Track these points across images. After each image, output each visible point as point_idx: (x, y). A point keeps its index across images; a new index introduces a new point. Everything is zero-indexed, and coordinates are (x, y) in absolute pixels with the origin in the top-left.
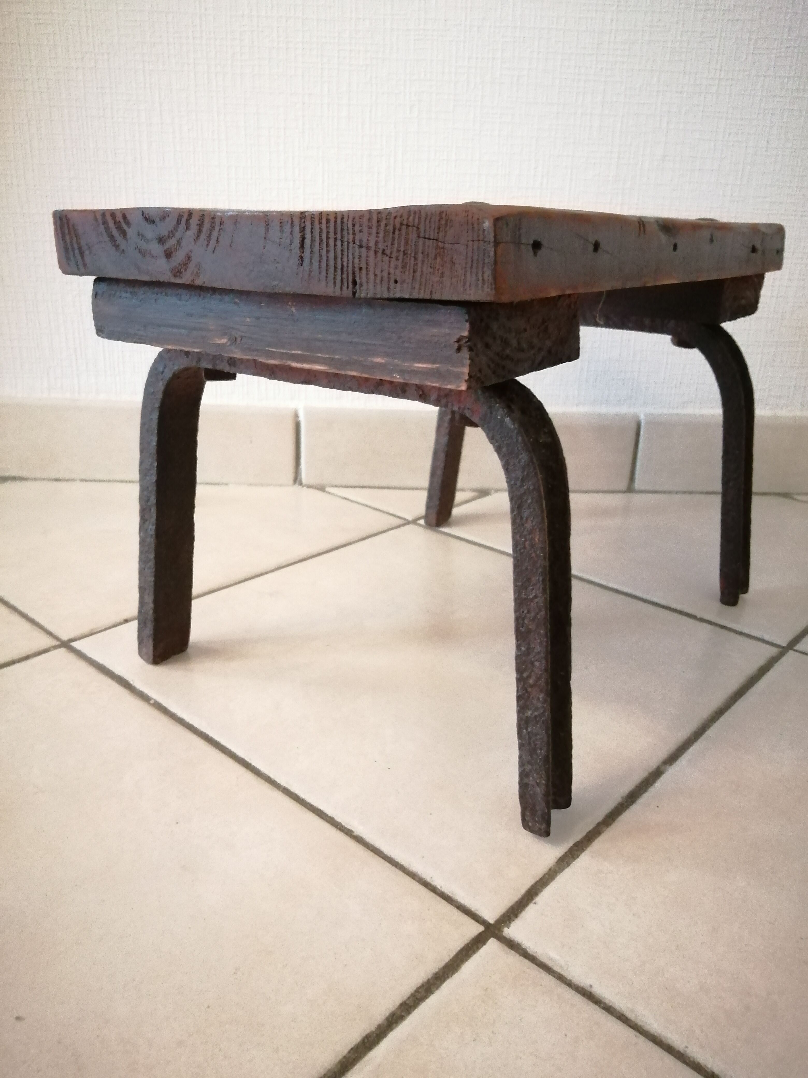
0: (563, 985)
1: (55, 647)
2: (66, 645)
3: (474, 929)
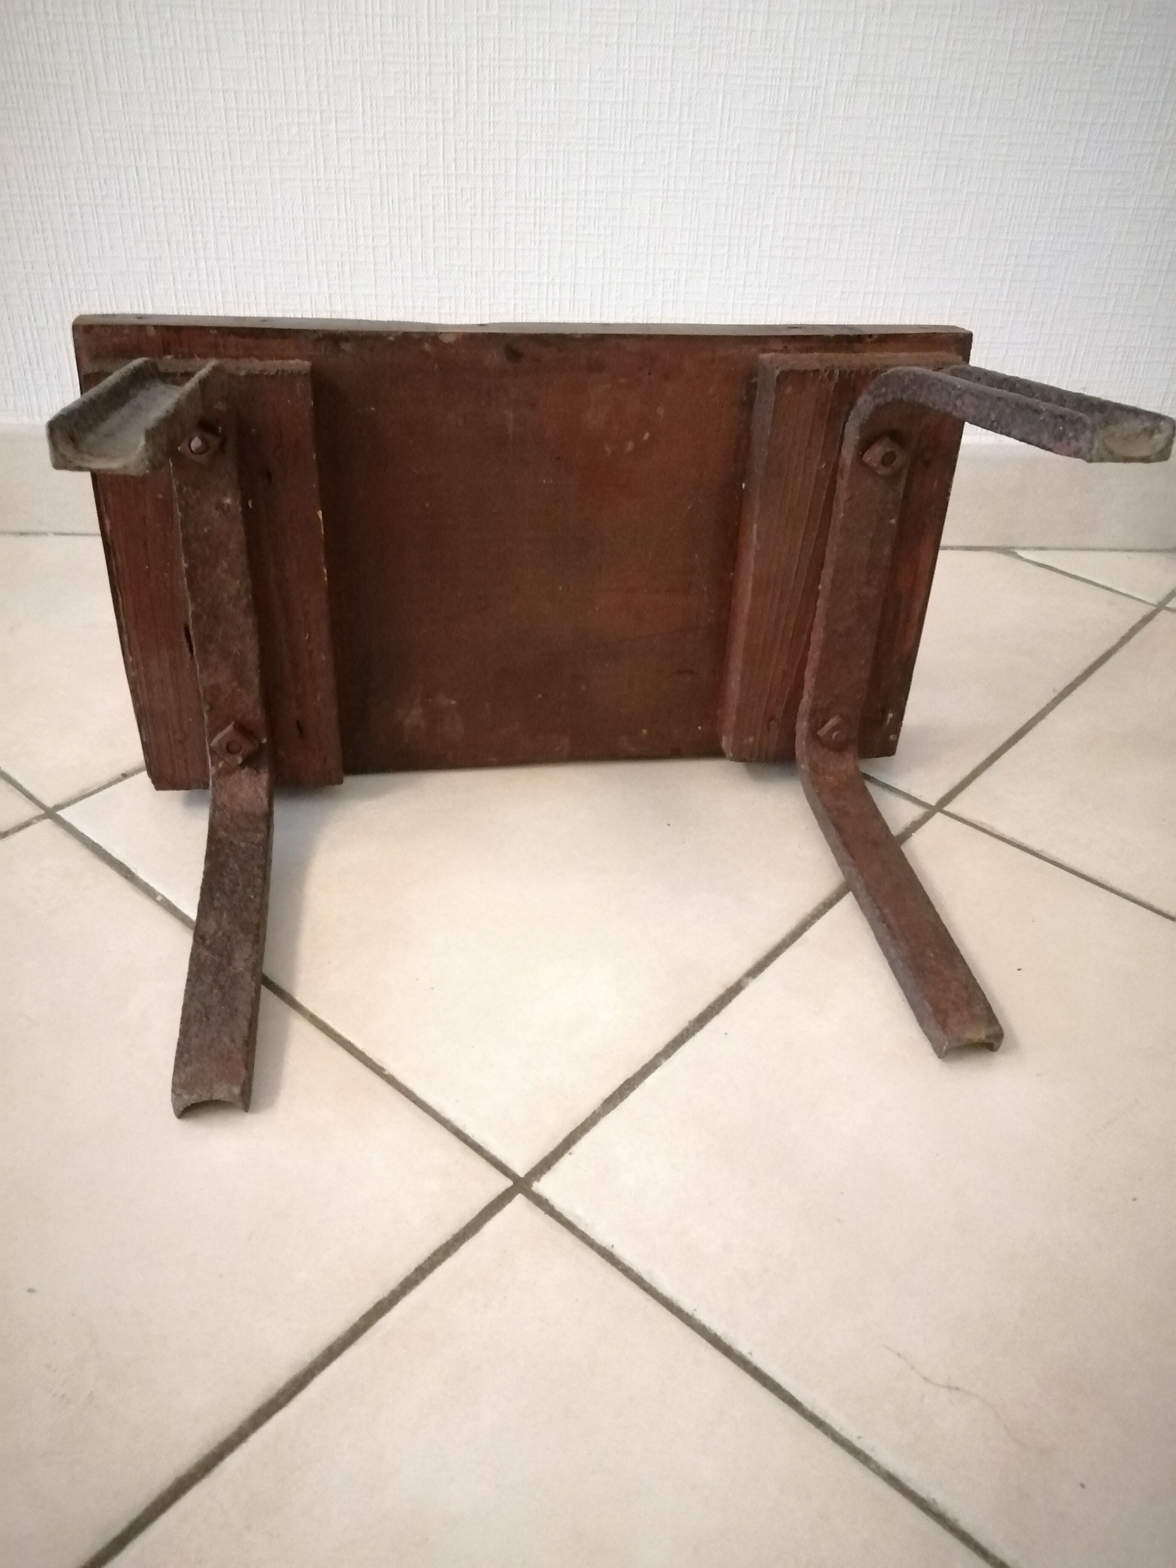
1: (39, 818)
2: (51, 814)
3: (502, 1183)
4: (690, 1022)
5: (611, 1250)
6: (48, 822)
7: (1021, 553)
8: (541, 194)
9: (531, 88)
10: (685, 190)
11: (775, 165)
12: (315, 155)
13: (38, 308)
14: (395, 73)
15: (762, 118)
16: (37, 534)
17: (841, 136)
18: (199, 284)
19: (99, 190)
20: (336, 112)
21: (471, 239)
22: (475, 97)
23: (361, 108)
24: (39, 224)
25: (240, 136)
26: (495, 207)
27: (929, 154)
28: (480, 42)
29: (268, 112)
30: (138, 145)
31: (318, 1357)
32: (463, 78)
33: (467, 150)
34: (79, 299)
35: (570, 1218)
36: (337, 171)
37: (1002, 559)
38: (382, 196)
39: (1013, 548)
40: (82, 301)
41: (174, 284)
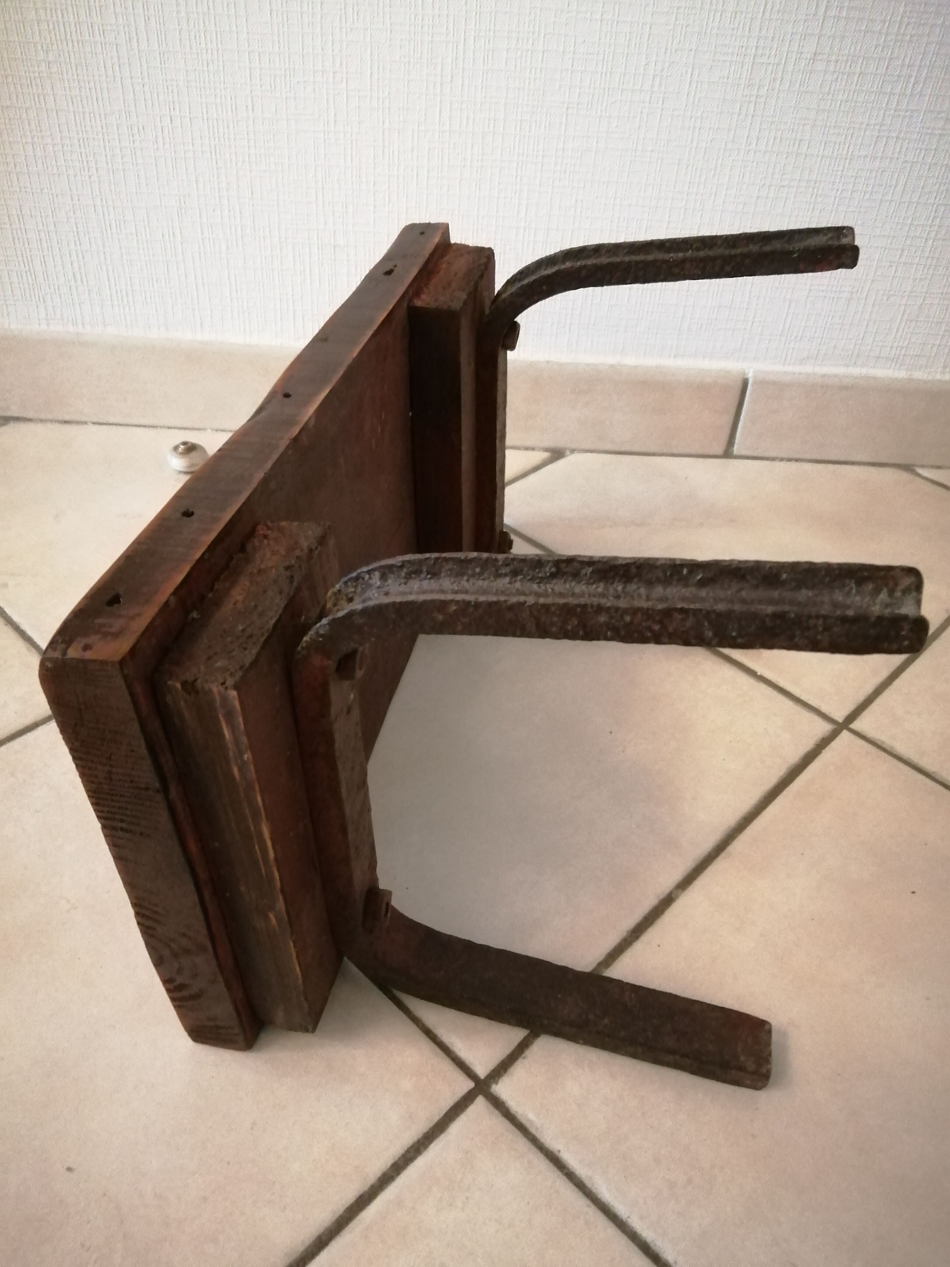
0: (535, 1149)
3: (466, 1085)
4: (628, 932)
5: (557, 1154)
7: (920, 471)
8: (523, 150)
9: (522, 56)
10: (652, 151)
11: (733, 132)
12: (327, 110)
13: (83, 234)
14: (401, 40)
15: (725, 90)
16: (77, 423)
17: (795, 108)
18: (222, 218)
19: (138, 135)
20: (347, 73)
21: (460, 187)
22: (471, 63)
23: (369, 70)
24: (85, 163)
25: (261, 92)
26: (482, 161)
27: (872, 127)
28: (478, 14)
29: (288, 72)
30: (173, 97)
31: (309, 1246)
32: (461, 46)
33: (461, 109)
34: (118, 228)
35: (523, 1121)
36: (346, 124)
37: (904, 476)
38: (384, 147)
39: (914, 465)
40: (120, 230)
41: (200, 218)
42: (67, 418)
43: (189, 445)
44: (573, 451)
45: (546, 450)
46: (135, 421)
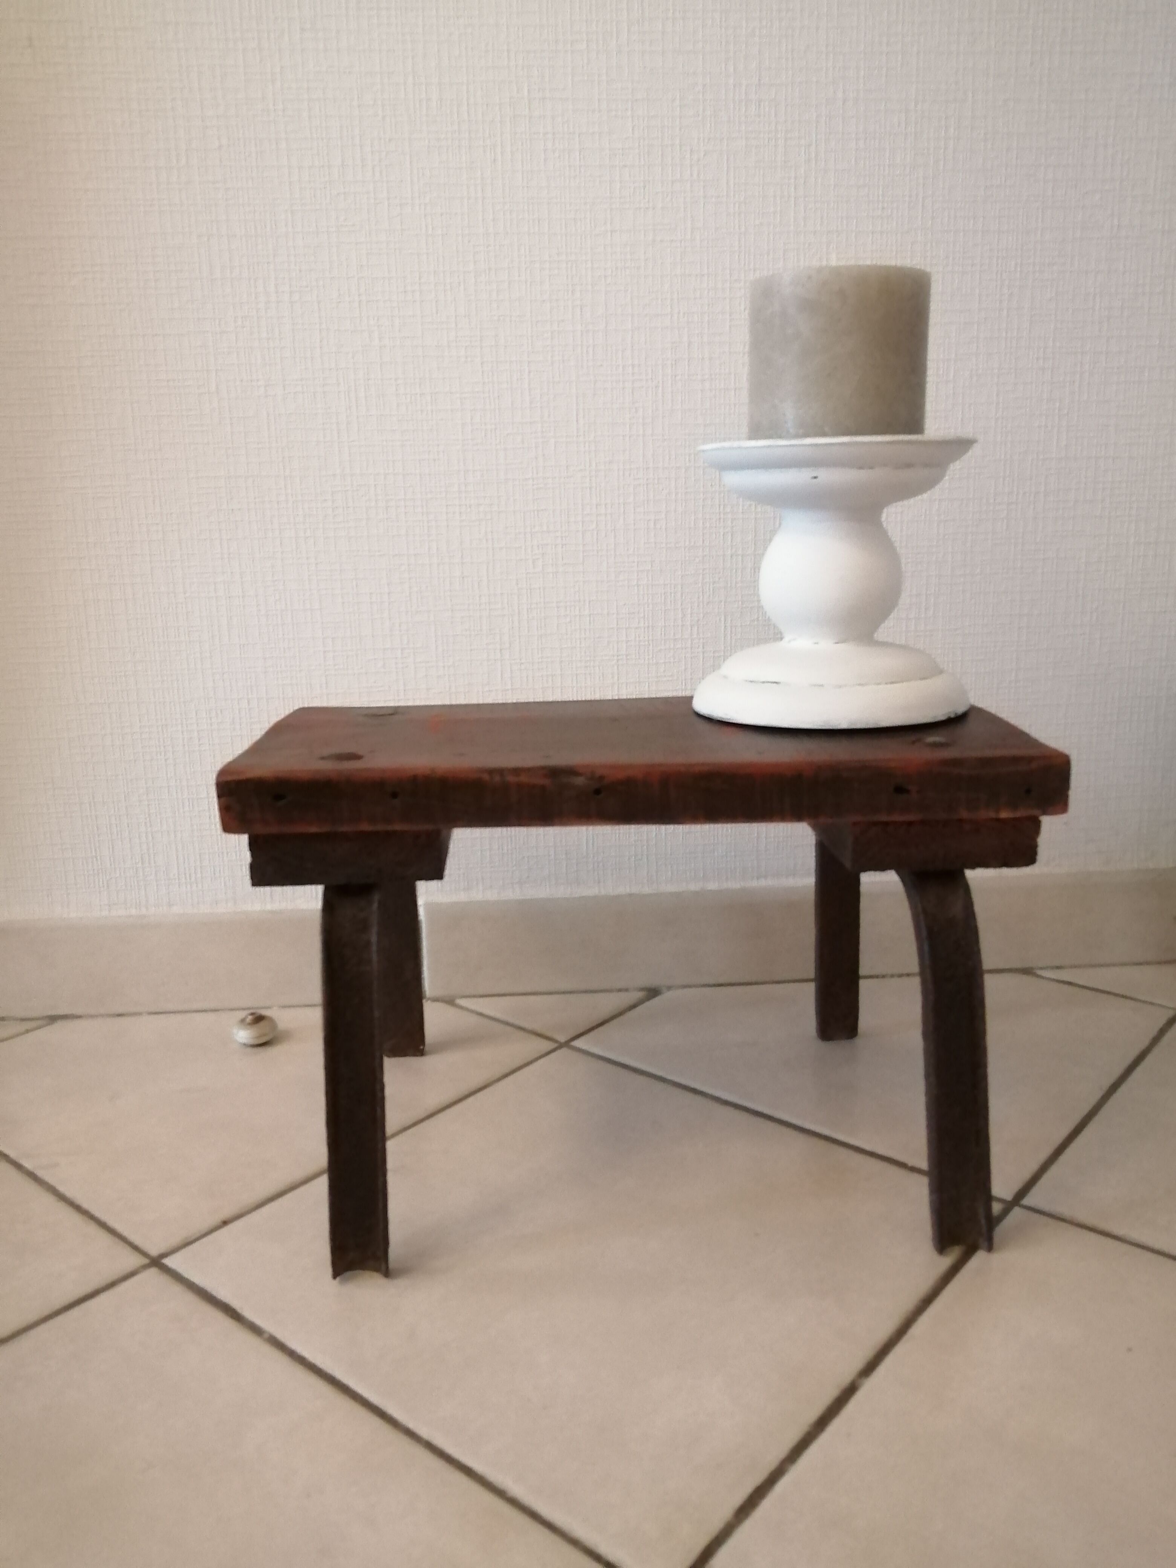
1: (145, 1267)
2: (156, 1262)
6: (153, 1271)
7: (1040, 972)
13: (154, 815)
16: (131, 1014)
24: (162, 748)
37: (1024, 978)
39: (1033, 969)
42: (120, 1011)
43: (256, 1015)
44: (669, 988)
45: (642, 989)
46: (195, 1006)
